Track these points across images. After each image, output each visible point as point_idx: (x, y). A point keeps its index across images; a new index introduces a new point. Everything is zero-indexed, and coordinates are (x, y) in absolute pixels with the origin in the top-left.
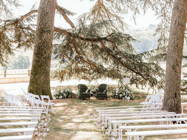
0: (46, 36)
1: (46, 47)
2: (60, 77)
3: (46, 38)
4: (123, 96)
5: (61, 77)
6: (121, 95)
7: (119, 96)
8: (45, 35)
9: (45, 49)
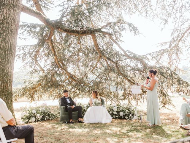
0: (6, 13)
1: (7, 31)
2: (29, 96)
3: (8, 16)
4: (126, 114)
5: (31, 95)
6: (121, 114)
7: (118, 115)
8: (5, 11)
9: (5, 34)
